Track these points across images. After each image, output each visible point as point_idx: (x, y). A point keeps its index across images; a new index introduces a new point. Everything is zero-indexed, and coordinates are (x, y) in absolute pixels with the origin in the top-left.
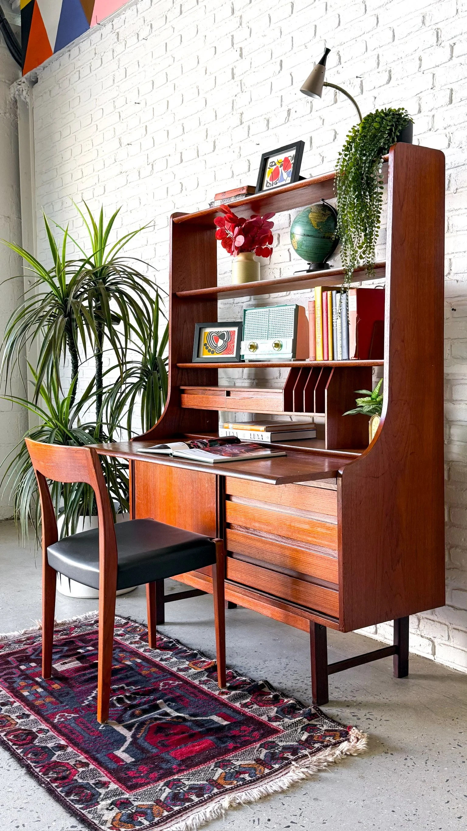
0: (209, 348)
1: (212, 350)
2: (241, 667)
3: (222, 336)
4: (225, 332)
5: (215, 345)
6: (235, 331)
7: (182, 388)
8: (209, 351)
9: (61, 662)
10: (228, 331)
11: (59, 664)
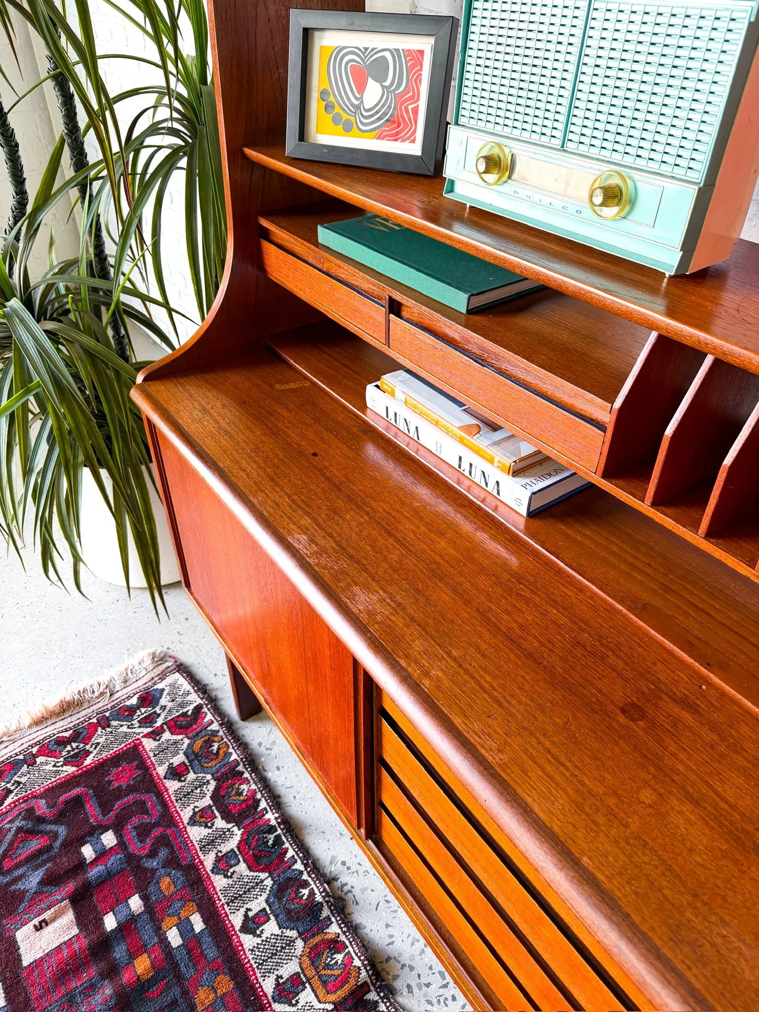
0: (337, 110)
1: (345, 117)
2: (412, 968)
3: (378, 69)
4: (387, 55)
5: (356, 102)
6: (421, 52)
7: (264, 223)
8: (336, 120)
9: (36, 921)
10: (397, 50)
11: (30, 925)
